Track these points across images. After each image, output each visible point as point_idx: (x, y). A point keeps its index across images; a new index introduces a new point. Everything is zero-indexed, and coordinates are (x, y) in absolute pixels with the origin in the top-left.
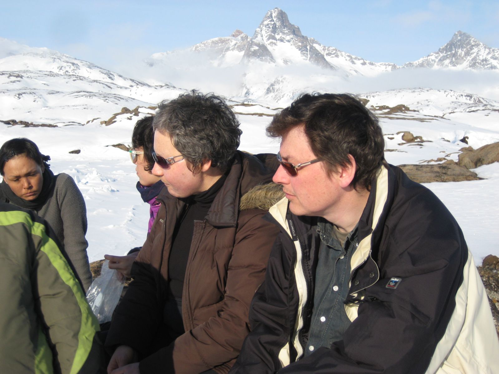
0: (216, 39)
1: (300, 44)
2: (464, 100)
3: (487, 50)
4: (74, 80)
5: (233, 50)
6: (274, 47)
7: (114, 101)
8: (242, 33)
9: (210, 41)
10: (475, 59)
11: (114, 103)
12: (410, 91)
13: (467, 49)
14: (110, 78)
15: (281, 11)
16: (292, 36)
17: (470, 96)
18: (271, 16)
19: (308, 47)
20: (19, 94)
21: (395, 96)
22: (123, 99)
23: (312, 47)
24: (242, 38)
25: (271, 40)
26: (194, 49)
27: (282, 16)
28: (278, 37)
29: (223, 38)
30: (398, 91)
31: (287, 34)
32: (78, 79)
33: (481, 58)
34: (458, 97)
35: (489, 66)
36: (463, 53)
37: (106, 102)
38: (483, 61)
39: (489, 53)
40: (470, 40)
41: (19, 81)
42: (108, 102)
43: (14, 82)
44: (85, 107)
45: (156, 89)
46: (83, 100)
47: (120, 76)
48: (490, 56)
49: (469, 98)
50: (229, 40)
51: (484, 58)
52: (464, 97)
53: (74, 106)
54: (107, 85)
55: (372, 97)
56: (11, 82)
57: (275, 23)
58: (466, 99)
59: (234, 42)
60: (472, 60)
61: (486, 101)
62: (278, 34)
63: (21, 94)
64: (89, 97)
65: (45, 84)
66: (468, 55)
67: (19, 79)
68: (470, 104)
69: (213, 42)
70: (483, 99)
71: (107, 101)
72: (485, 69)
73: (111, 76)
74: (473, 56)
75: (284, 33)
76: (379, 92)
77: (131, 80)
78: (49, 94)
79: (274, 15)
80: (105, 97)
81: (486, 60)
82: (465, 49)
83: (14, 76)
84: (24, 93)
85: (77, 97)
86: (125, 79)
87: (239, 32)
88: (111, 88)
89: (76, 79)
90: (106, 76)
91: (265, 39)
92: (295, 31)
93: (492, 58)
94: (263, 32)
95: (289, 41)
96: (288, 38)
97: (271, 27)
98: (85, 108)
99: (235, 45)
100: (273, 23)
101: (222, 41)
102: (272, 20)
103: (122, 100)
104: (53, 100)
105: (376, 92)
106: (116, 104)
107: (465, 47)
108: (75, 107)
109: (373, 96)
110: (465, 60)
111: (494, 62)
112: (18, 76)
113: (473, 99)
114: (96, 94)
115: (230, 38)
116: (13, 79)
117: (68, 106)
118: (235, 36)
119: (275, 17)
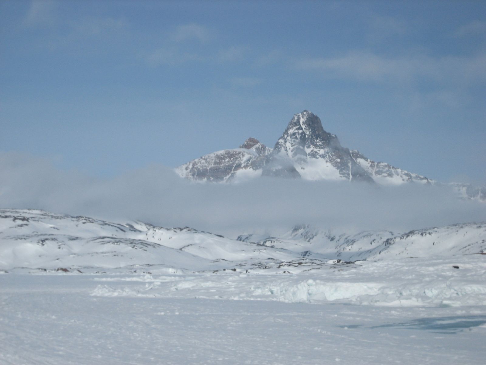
0: (221, 152)
1: (339, 160)
4: (84, 223)
5: (246, 167)
6: (303, 165)
7: (142, 248)
9: (213, 155)
11: (143, 250)
12: (475, 226)
15: (312, 115)
16: (327, 150)
18: (298, 122)
19: (350, 165)
21: (457, 232)
22: (150, 245)
23: (354, 164)
24: (258, 149)
25: (298, 156)
26: (191, 167)
27: (313, 122)
28: (308, 151)
29: (231, 151)
30: (460, 226)
31: (320, 147)
32: (88, 221)
37: (134, 249)
41: (27, 225)
42: (136, 249)
43: (21, 226)
45: (175, 233)
46: (109, 247)
50: (239, 153)
53: (103, 253)
54: (119, 228)
56: (19, 226)
57: (303, 133)
59: (247, 157)
62: (309, 147)
63: (44, 241)
64: (116, 243)
65: (54, 228)
67: (25, 222)
69: (217, 157)
71: (136, 247)
75: (316, 146)
76: (437, 228)
79: (302, 120)
83: (20, 219)
84: (47, 239)
85: (103, 244)
87: (255, 142)
88: (125, 231)
89: (84, 221)
91: (290, 154)
92: (332, 143)
94: (288, 145)
95: (323, 156)
96: (322, 152)
97: (299, 137)
98: (115, 255)
99: (249, 160)
100: (300, 131)
101: (230, 155)
102: (301, 128)
104: (76, 247)
105: (434, 228)
106: (145, 250)
108: (104, 255)
112: (24, 219)
114: (122, 240)
115: (242, 150)
116: (19, 222)
117: (97, 253)
118: (247, 146)
119: (303, 123)
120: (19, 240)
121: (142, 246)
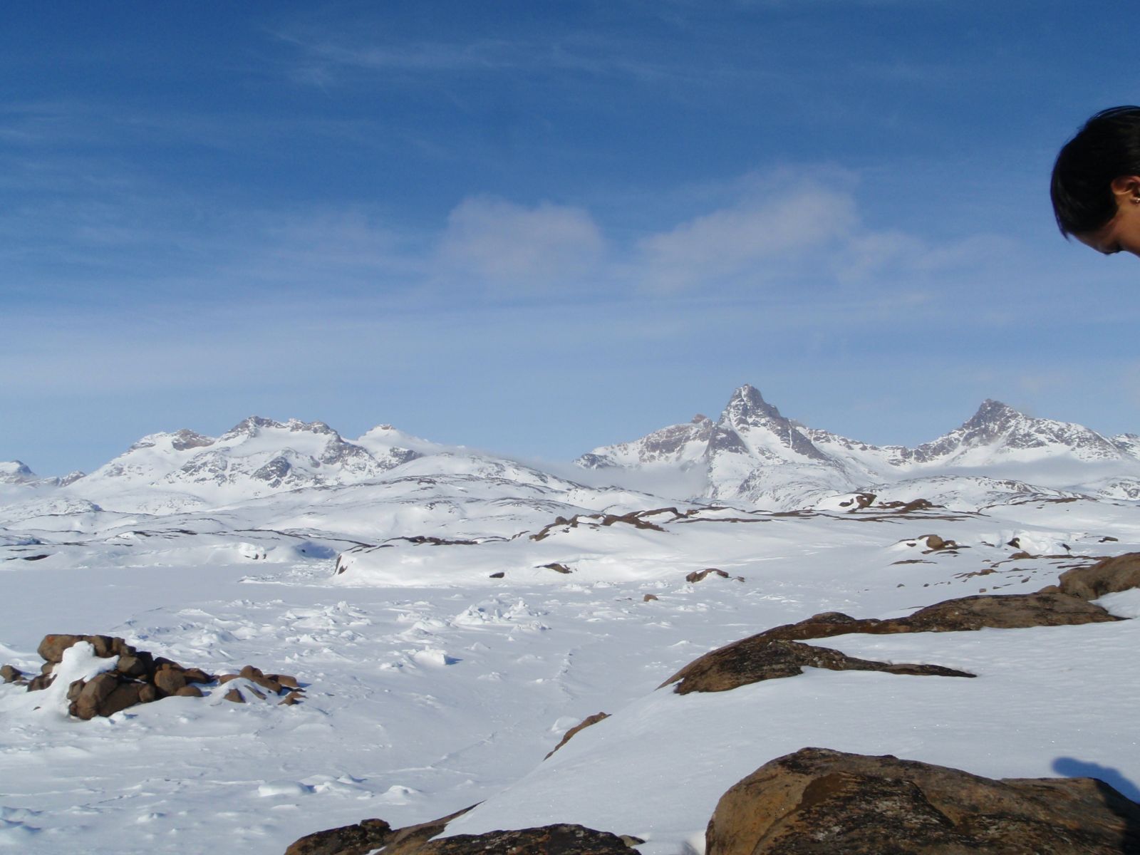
0: (673, 427)
1: (779, 428)
2: (1003, 488)
3: (1029, 422)
4: (498, 485)
5: (694, 439)
6: (746, 433)
7: (547, 509)
8: (704, 418)
9: (665, 430)
10: (1013, 434)
11: (548, 511)
13: (1001, 422)
14: (542, 480)
15: (753, 388)
16: (767, 419)
17: (1012, 484)
18: (740, 395)
19: (790, 432)
20: (431, 504)
22: (559, 506)
23: (794, 431)
24: (705, 423)
25: (741, 425)
26: (645, 441)
27: (754, 394)
28: (750, 420)
29: (681, 425)
31: (762, 417)
32: (504, 483)
33: (1022, 432)
34: (996, 486)
35: (1033, 442)
36: (996, 427)
37: (537, 510)
38: (1025, 436)
39: (1032, 426)
40: (1004, 410)
41: (431, 488)
42: (539, 511)
43: (425, 489)
44: (512, 517)
45: (599, 493)
46: (509, 509)
47: (555, 478)
48: (1034, 429)
49: (1010, 486)
50: (688, 427)
51: (1026, 432)
52: (1003, 485)
53: (498, 516)
54: (538, 489)
55: (878, 491)
56: (422, 489)
57: (745, 404)
58: (1007, 487)
59: (695, 430)
60: (1010, 435)
61: (1035, 489)
62: (751, 417)
63: (434, 504)
64: (516, 505)
65: (462, 491)
66: (1004, 430)
67: (431, 485)
68: (1012, 494)
69: (669, 431)
70: (1030, 486)
71: (539, 509)
72: (1029, 446)
73: (544, 478)
74: (1011, 430)
75: (758, 416)
77: (568, 482)
78: (468, 502)
79: (743, 393)
80: (536, 504)
81: (1028, 435)
82: (998, 423)
83: (425, 482)
84: (438, 502)
85: (502, 506)
86: (561, 481)
87: (702, 417)
88: (544, 493)
89: (499, 482)
90: (537, 478)
91: (734, 423)
92: (772, 412)
93: (1036, 431)
94: (731, 416)
95: (765, 425)
96: (763, 421)
97: (741, 408)
98: (512, 519)
99: (697, 433)
100: (742, 403)
101: (680, 429)
102: (742, 400)
103: (557, 507)
104: (472, 510)
106: (551, 512)
107: (998, 420)
108: (500, 518)
109: (880, 490)
110: (1000, 437)
111: (1041, 437)
112: (430, 482)
113: (1016, 486)
114: (525, 501)
115: (690, 424)
116: (424, 485)
117: (491, 517)
118: (695, 422)
119: (745, 396)
120: (406, 504)
121: (548, 507)
